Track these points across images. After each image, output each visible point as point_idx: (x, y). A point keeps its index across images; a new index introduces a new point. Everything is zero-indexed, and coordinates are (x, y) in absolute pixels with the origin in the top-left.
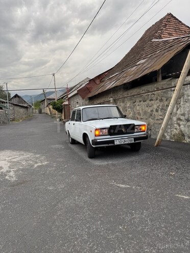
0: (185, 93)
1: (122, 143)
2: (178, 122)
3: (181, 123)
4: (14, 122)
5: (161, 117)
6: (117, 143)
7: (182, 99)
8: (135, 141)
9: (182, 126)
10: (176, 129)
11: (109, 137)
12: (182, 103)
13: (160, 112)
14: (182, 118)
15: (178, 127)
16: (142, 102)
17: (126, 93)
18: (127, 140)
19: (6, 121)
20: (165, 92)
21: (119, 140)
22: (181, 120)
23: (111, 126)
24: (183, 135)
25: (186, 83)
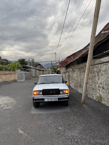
0: (101, 69)
1: (50, 101)
2: (99, 88)
3: (100, 89)
4: (35, 78)
5: (91, 84)
6: (46, 100)
7: (100, 73)
8: (58, 100)
9: (101, 92)
10: (98, 93)
11: (42, 96)
12: (100, 76)
13: (91, 80)
14: (101, 86)
15: (99, 92)
16: (84, 72)
17: (77, 66)
18: (53, 99)
19: (30, 78)
20: (92, 68)
21: (48, 99)
22: (100, 87)
23: (43, 90)
24: (101, 98)
25: (101, 62)
